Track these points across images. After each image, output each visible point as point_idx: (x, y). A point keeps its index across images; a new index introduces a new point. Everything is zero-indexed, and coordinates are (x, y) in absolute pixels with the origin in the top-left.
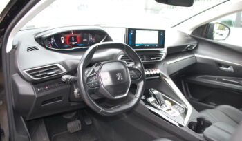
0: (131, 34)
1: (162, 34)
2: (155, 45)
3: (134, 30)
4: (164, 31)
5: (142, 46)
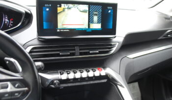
4: (114, 6)
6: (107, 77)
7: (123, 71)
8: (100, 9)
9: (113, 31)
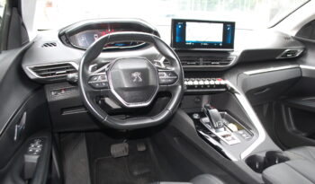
0: (179, 26)
1: (229, 28)
2: (218, 44)
3: (184, 22)
4: (233, 24)
5: (198, 44)
6: (225, 86)
7: (240, 83)
8: (222, 25)
9: (231, 46)
